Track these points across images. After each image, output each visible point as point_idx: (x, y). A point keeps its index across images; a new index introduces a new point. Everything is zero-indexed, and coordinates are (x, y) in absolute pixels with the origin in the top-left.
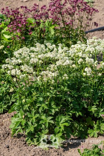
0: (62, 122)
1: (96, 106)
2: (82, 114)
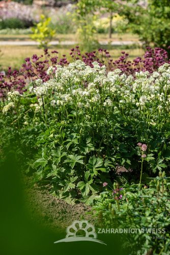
0: (96, 166)
1: (153, 155)
2: (131, 163)
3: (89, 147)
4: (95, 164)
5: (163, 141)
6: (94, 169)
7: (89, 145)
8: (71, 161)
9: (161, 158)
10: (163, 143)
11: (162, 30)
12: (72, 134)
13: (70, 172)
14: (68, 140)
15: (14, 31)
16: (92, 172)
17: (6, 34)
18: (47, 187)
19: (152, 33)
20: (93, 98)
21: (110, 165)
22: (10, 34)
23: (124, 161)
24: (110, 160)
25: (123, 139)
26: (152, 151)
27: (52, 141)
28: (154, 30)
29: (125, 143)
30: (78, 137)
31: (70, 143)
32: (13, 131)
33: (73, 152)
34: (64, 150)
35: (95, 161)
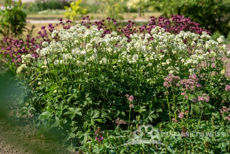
2: (125, 114)
3: (88, 101)
4: (93, 116)
5: (154, 95)
6: (92, 120)
7: (88, 99)
8: (71, 113)
9: (152, 110)
10: (154, 96)
11: (180, 6)
12: (73, 90)
13: (71, 123)
14: (69, 95)
15: (54, 12)
16: (90, 122)
17: (47, 14)
18: (53, 138)
19: (170, 9)
20: (91, 57)
21: (106, 116)
22: (51, 14)
23: (119, 113)
24: (107, 112)
25: (119, 93)
26: (144, 104)
27: (56, 96)
28: (172, 7)
29: (120, 97)
30: (78, 92)
31: (71, 97)
32: (26, 90)
33: (74, 105)
34: (66, 104)
35: (92, 113)
